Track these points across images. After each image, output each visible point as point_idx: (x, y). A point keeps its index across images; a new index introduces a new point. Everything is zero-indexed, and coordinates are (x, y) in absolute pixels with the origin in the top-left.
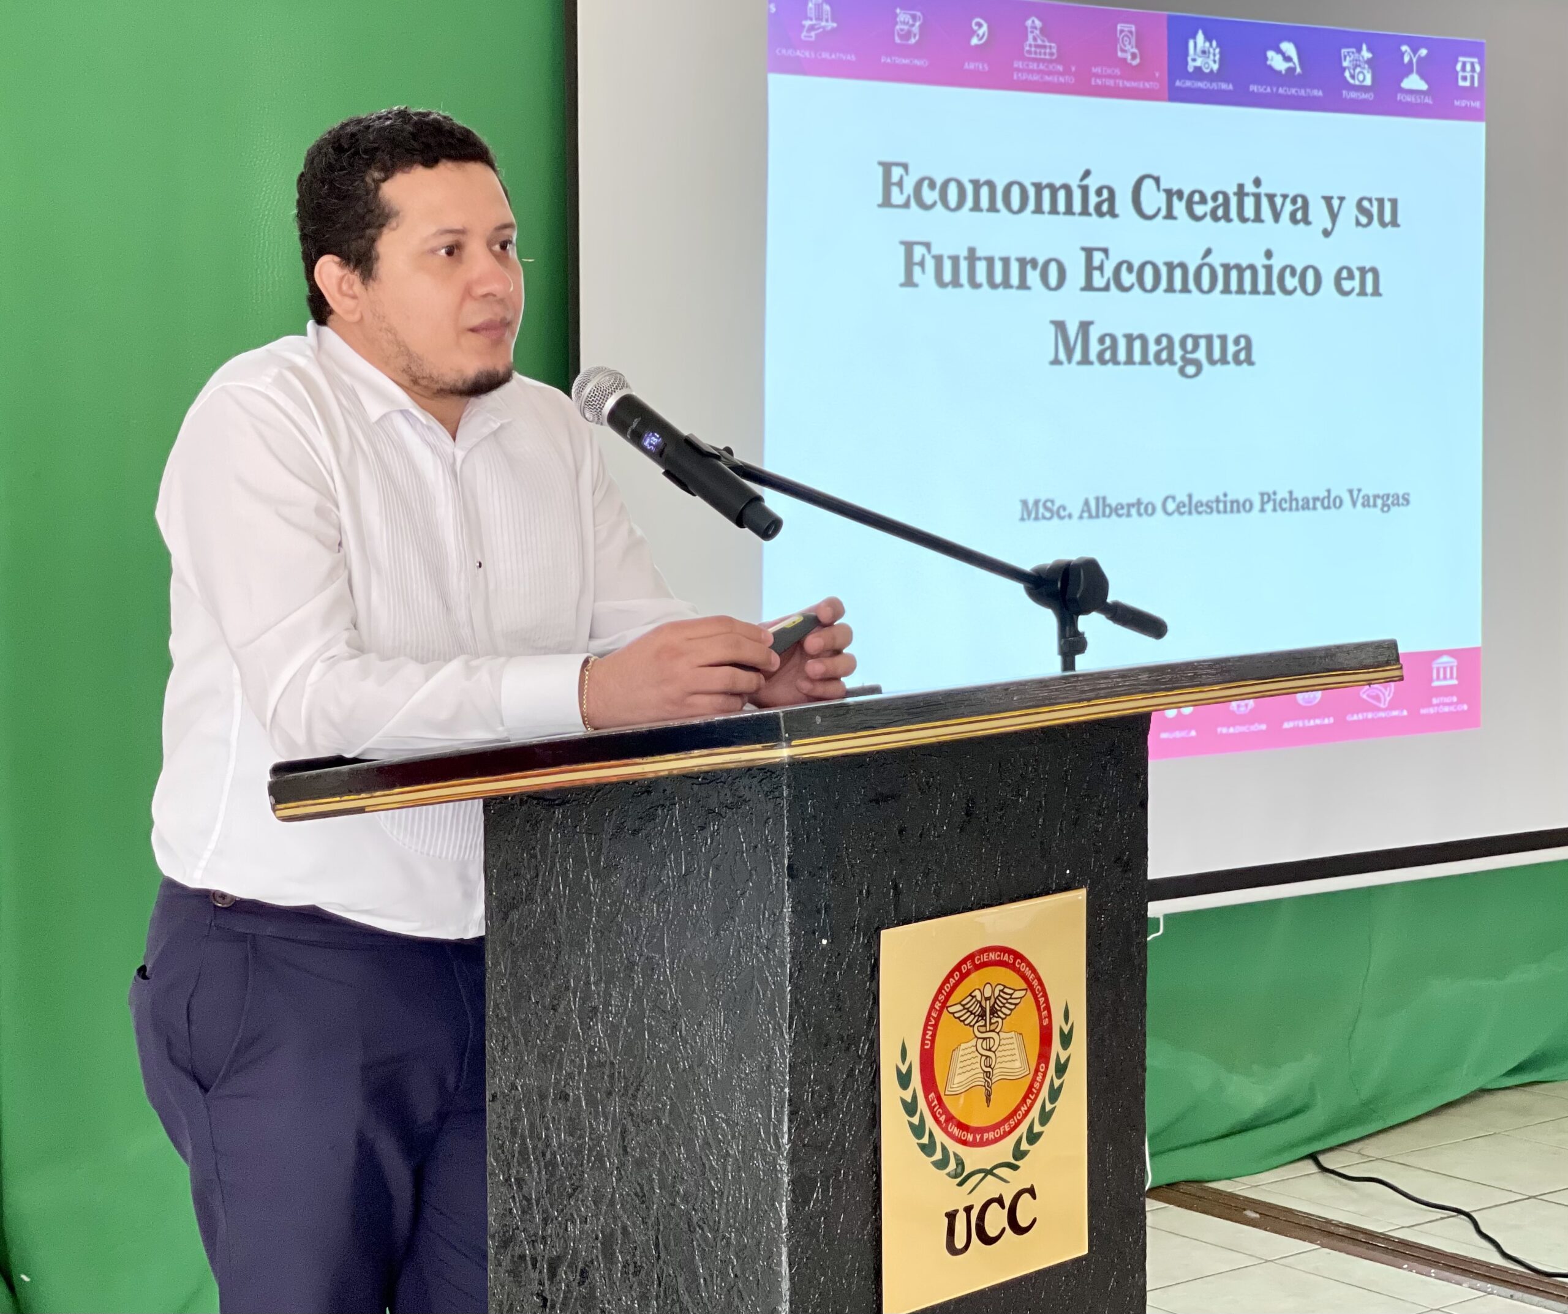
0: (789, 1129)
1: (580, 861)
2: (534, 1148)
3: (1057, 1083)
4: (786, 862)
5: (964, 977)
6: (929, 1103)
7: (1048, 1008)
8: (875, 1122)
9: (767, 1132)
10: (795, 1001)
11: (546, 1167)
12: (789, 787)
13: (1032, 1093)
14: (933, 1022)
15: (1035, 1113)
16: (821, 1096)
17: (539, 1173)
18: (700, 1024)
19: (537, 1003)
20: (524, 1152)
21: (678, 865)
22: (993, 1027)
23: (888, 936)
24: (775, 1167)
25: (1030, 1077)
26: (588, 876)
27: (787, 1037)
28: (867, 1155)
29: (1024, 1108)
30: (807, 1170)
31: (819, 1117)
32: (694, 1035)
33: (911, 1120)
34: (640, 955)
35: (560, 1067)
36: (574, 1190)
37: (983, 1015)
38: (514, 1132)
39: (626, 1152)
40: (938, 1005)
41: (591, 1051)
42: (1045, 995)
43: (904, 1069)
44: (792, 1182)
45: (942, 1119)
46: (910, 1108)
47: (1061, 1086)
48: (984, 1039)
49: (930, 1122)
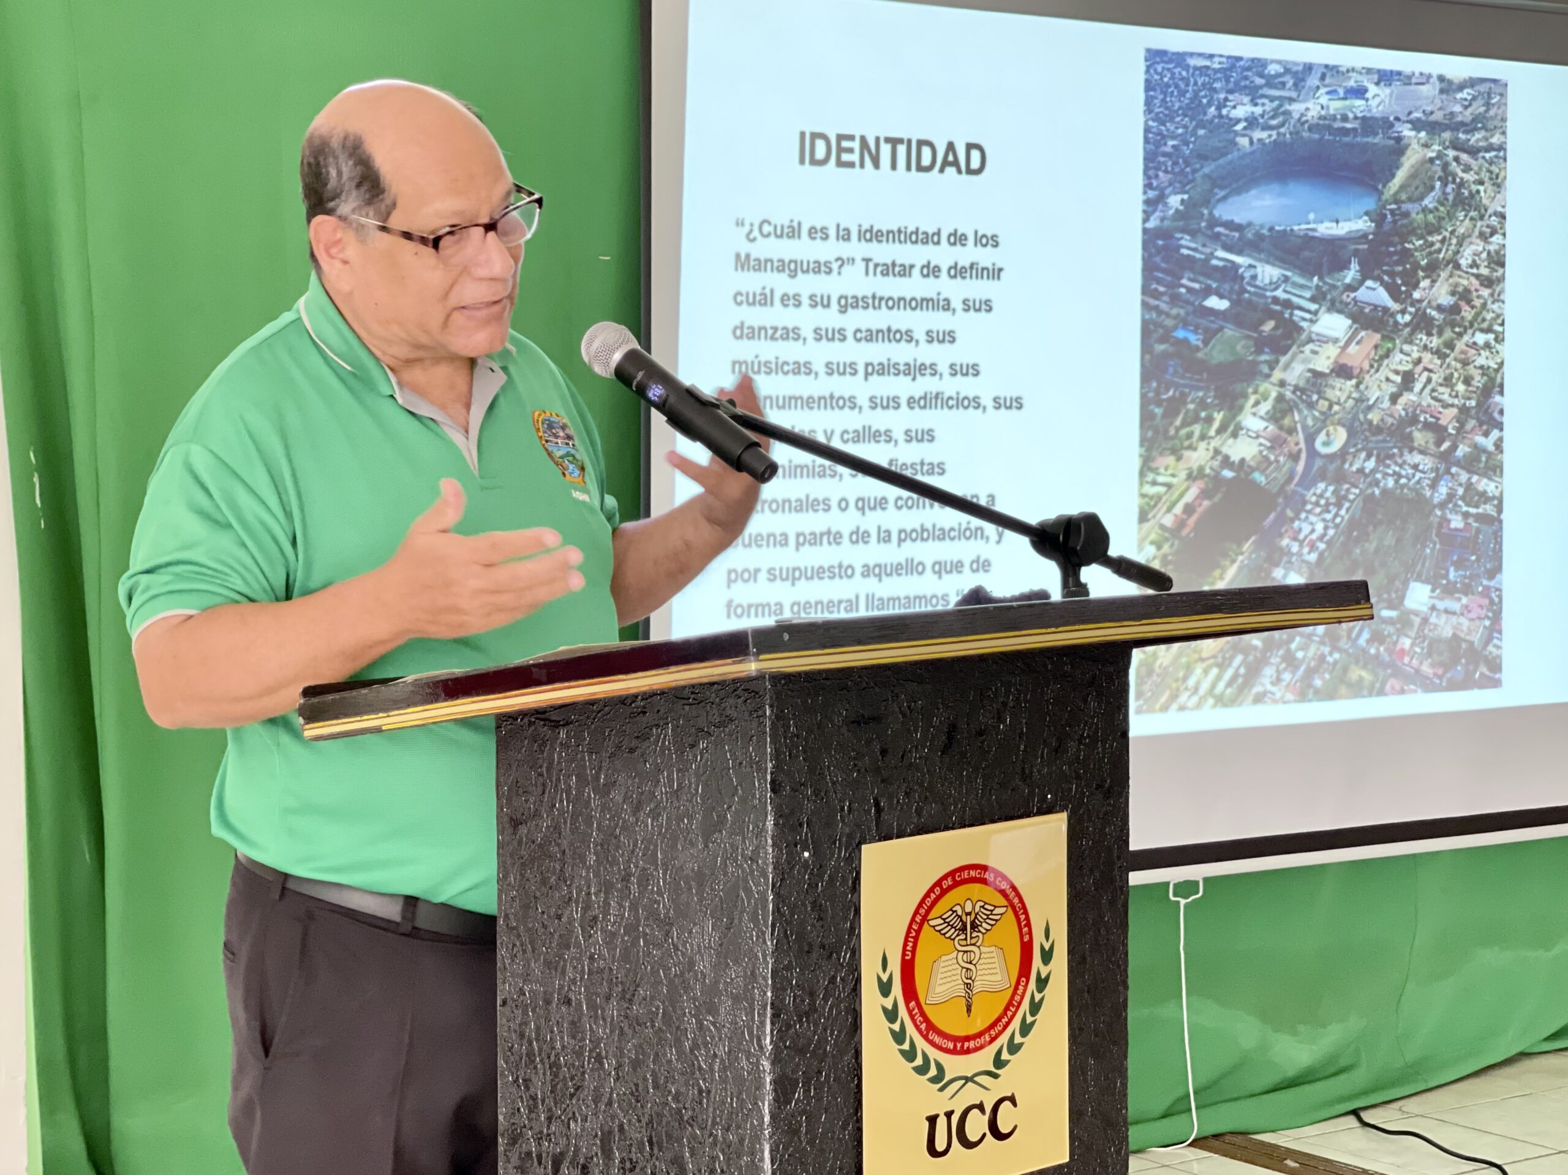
0: (772, 1031)
1: (582, 780)
2: (540, 1050)
3: (1038, 997)
4: (769, 777)
5: (944, 892)
6: (910, 1012)
7: (1028, 925)
8: (856, 1026)
9: (751, 1033)
10: (777, 910)
11: (550, 1068)
12: (771, 706)
13: (1013, 1006)
14: (914, 934)
15: (1016, 1024)
16: (803, 1001)
17: (544, 1074)
18: (690, 932)
19: (543, 913)
20: (530, 1055)
21: (670, 781)
22: (973, 941)
23: (869, 851)
24: (758, 1067)
25: (1010, 992)
26: (589, 794)
27: (769, 943)
28: (848, 1058)
29: (1005, 1020)
30: (789, 1071)
31: (800, 1021)
32: (685, 943)
33: (892, 1026)
34: (636, 867)
35: (563, 972)
36: (577, 1090)
37: (963, 929)
38: (522, 1035)
39: (622, 1055)
40: (918, 919)
41: (591, 958)
42: (1026, 913)
43: (885, 978)
44: (774, 1082)
45: (923, 1026)
46: (891, 1015)
47: (1042, 999)
48: (965, 952)
49: (911, 1030)
